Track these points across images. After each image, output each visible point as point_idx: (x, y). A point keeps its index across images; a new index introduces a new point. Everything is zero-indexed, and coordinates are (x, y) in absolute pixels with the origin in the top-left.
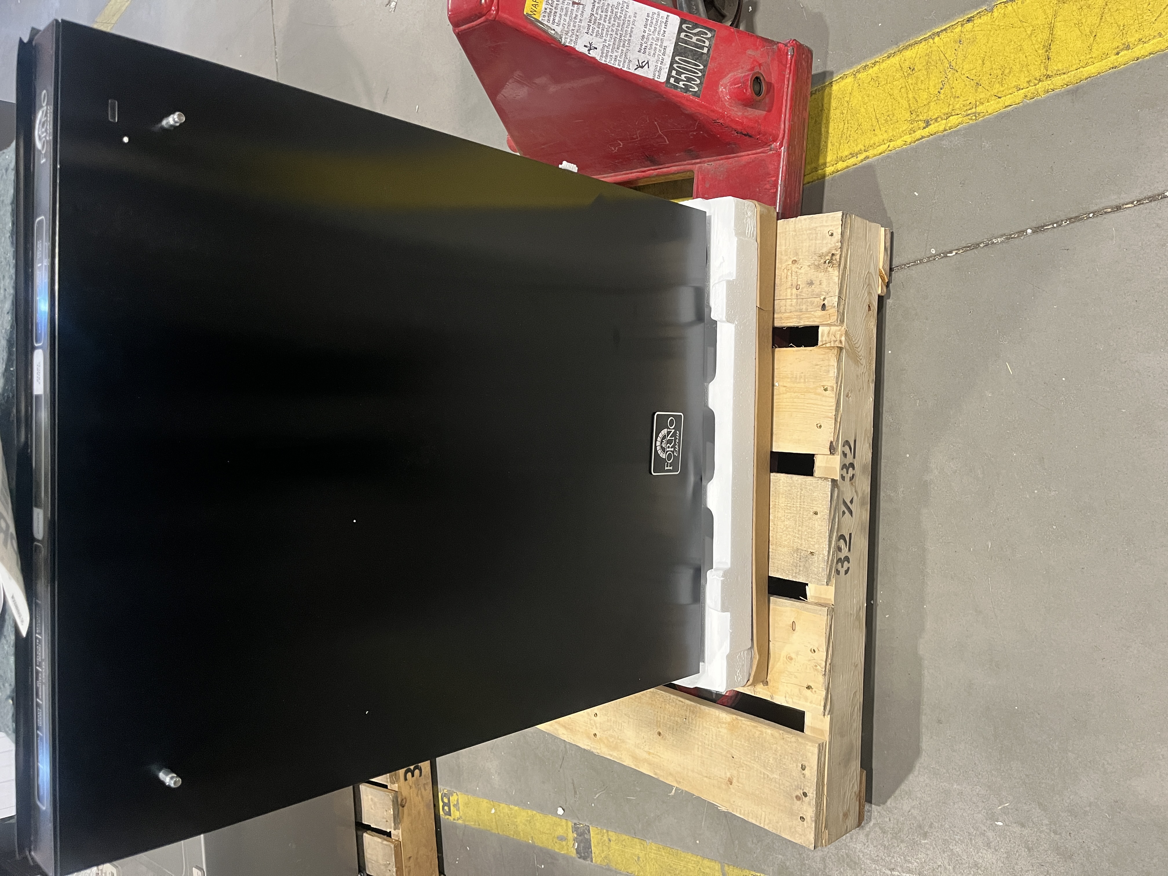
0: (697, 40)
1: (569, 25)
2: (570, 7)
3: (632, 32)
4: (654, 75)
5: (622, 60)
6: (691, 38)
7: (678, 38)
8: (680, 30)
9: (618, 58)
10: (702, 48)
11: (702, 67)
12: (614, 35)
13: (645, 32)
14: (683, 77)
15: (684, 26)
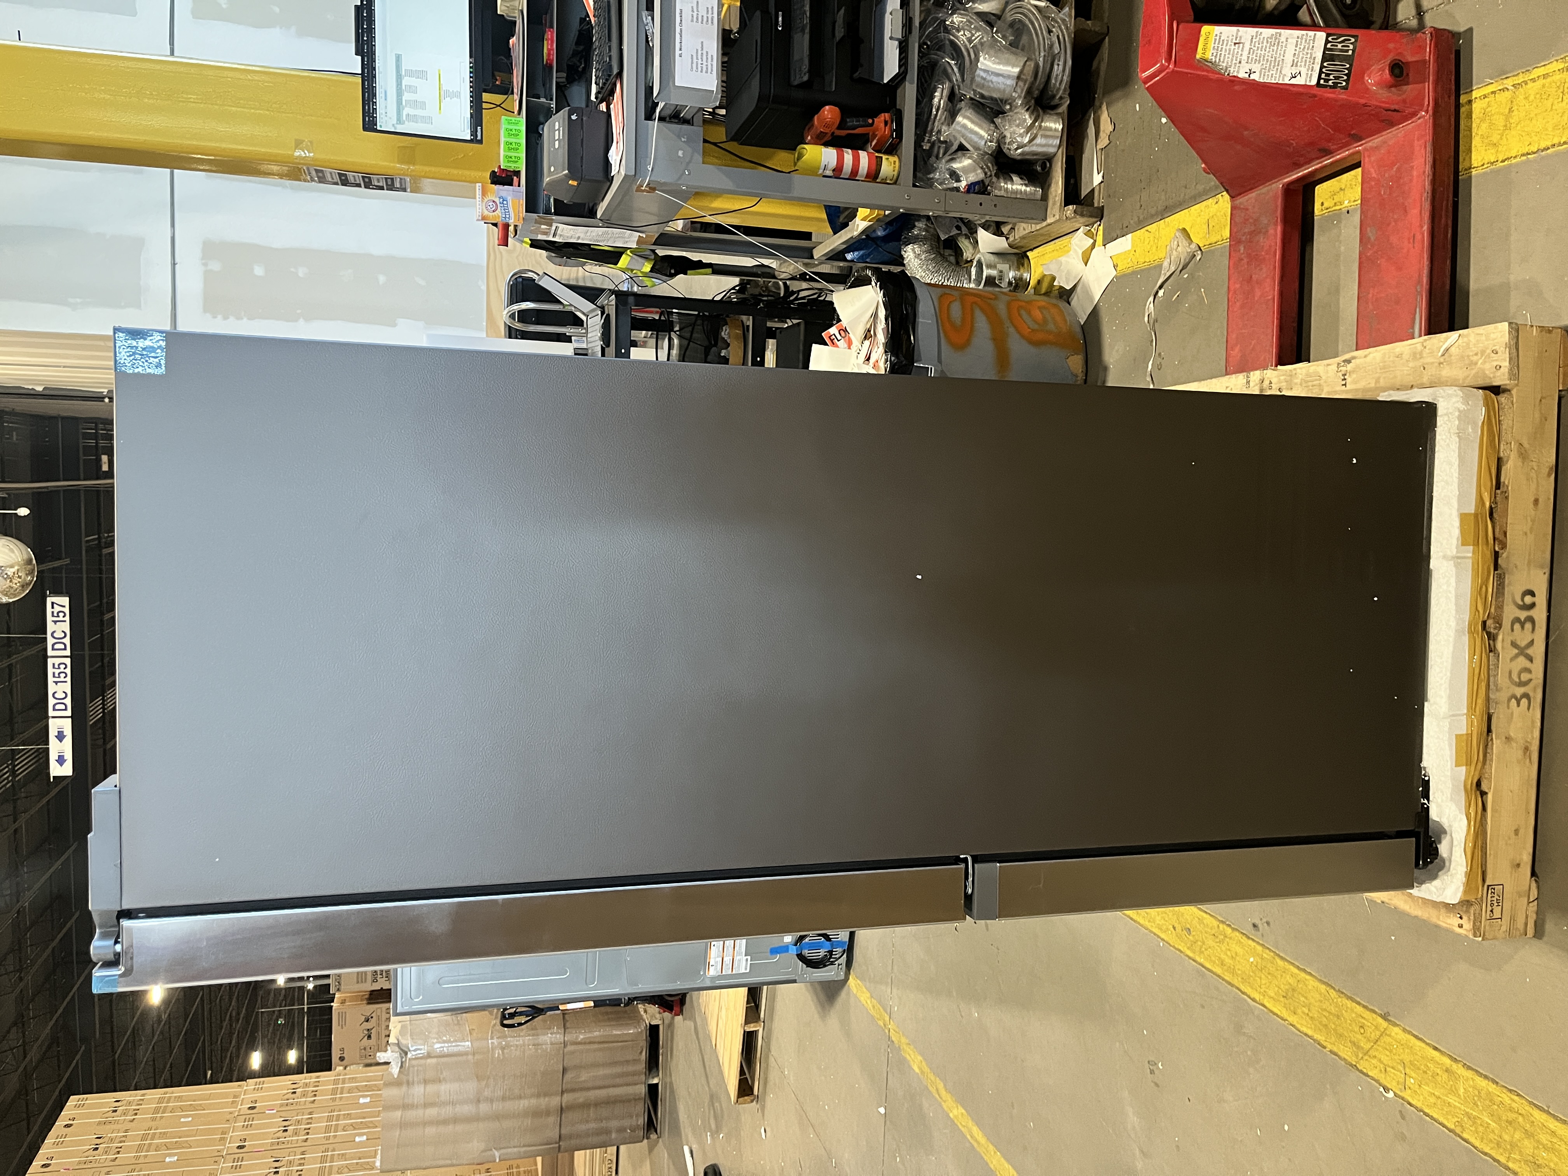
0: (1342, 46)
1: (1232, 60)
2: (1233, 47)
3: (1284, 53)
4: (1306, 81)
5: (1278, 76)
6: (1337, 46)
7: (1325, 48)
8: (1327, 42)
9: (1274, 75)
10: (1347, 51)
11: (1348, 66)
12: (1270, 59)
13: (1296, 50)
14: (1331, 77)
15: (1330, 39)
